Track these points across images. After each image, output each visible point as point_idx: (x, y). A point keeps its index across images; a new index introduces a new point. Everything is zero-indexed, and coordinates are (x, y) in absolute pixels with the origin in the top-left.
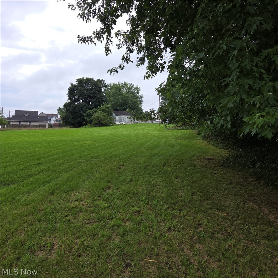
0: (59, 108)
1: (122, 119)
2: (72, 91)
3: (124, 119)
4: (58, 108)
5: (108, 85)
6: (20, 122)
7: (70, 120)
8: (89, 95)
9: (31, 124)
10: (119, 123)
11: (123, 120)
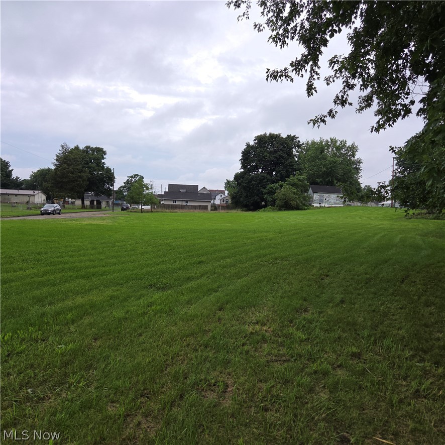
0: (228, 180)
1: (324, 199)
2: (247, 155)
3: (327, 199)
4: (226, 181)
5: (303, 144)
6: (175, 201)
7: (242, 199)
8: (273, 161)
9: (188, 204)
10: (319, 205)
11: (324, 201)
